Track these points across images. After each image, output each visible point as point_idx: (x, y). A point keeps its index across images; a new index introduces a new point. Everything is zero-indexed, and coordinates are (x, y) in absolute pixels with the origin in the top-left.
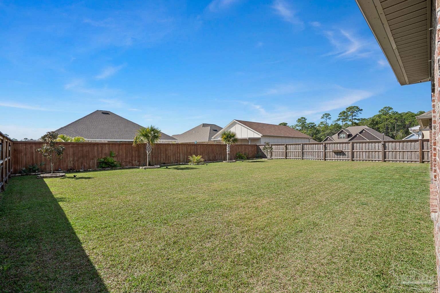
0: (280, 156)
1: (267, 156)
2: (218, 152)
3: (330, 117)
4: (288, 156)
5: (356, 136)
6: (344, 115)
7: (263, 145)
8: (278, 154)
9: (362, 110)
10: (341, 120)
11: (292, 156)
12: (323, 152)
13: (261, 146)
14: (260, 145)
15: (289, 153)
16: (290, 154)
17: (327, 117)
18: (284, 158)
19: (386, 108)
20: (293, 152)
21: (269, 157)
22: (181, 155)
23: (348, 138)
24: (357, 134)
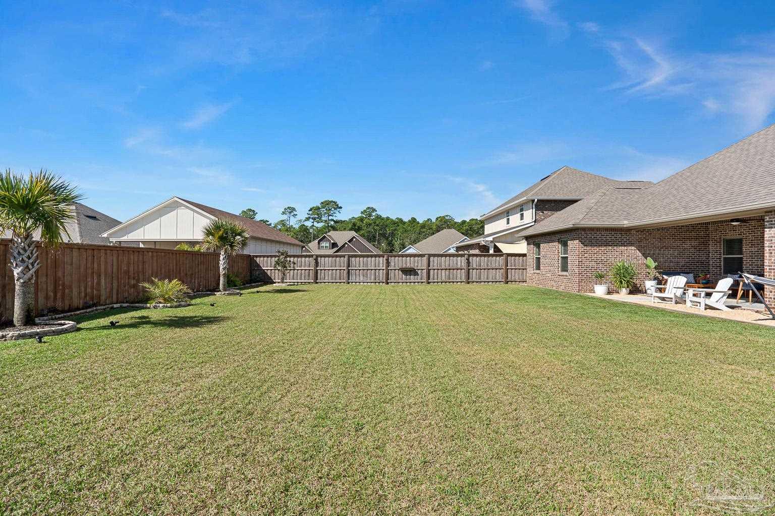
0: (303, 278)
1: (273, 278)
2: (189, 271)
3: (295, 213)
4: (319, 277)
5: (343, 246)
6: (316, 213)
7: (275, 256)
8: (299, 274)
9: (341, 208)
10: (311, 220)
11: (326, 278)
12: (384, 270)
13: (258, 258)
14: (257, 256)
15: (321, 273)
16: (323, 275)
17: (290, 213)
18: (313, 281)
19: (369, 208)
20: (329, 270)
21: (277, 281)
22: (103, 281)
23: (332, 248)
24: (346, 243)
